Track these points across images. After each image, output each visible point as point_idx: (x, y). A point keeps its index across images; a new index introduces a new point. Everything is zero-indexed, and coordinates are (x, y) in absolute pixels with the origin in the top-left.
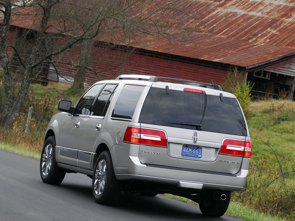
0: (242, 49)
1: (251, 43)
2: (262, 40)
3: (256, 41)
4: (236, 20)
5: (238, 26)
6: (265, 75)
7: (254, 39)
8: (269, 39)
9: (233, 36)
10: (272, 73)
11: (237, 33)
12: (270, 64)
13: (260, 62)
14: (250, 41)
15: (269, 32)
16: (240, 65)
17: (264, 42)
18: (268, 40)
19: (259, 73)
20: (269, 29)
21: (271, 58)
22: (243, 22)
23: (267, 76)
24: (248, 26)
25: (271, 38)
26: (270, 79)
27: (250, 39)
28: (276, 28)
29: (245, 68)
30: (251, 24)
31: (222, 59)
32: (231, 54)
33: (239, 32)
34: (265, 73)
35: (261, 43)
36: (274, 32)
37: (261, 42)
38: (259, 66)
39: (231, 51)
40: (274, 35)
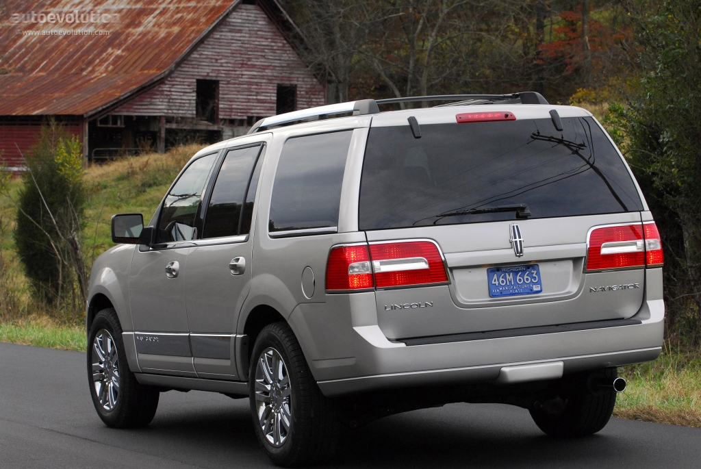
0: (74, 88)
1: (86, 76)
2: (103, 68)
3: (93, 71)
4: (57, 45)
5: (62, 53)
6: (115, 122)
7: (90, 69)
8: (113, 65)
9: (57, 69)
10: (125, 116)
11: (62, 64)
12: (120, 103)
13: (104, 102)
14: (84, 73)
15: (111, 55)
16: (75, 113)
17: (106, 70)
18: (111, 67)
19: (105, 121)
20: (110, 50)
21: (120, 94)
22: (68, 46)
23: (119, 122)
24: (77, 51)
25: (114, 62)
26: (123, 126)
27: (83, 70)
28: (119, 46)
29: (82, 116)
30: (82, 47)
31: (45, 108)
32: (57, 99)
33: (65, 63)
34: (115, 118)
35: (102, 74)
36: (119, 52)
37: (101, 72)
38: (104, 110)
39: (57, 95)
40: (118, 58)
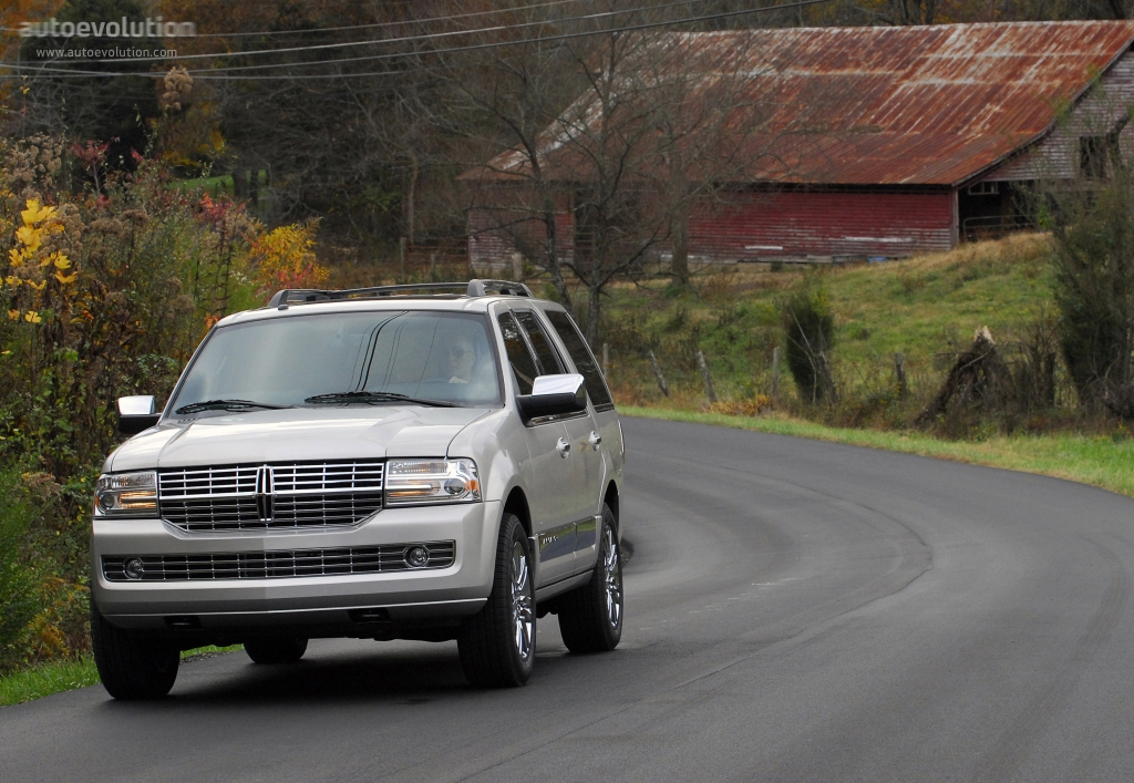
0: (947, 152)
1: (961, 136)
2: (979, 127)
3: (968, 131)
4: (934, 99)
5: (939, 107)
6: (988, 189)
7: (966, 128)
8: (990, 123)
9: (932, 128)
10: (1000, 183)
11: (938, 122)
12: (992, 169)
13: (973, 170)
14: (960, 133)
15: (988, 111)
16: (942, 182)
17: (982, 130)
18: (988, 126)
19: (976, 188)
20: (988, 106)
21: (991, 160)
22: (946, 99)
23: (993, 189)
24: (953, 107)
25: (991, 121)
26: (997, 193)
27: (958, 129)
28: (999, 101)
29: (950, 185)
30: (959, 102)
31: (913, 176)
32: (928, 164)
33: (941, 120)
34: (988, 186)
35: (977, 133)
36: (997, 109)
37: (977, 132)
38: (974, 177)
39: (928, 159)
40: (997, 115)
